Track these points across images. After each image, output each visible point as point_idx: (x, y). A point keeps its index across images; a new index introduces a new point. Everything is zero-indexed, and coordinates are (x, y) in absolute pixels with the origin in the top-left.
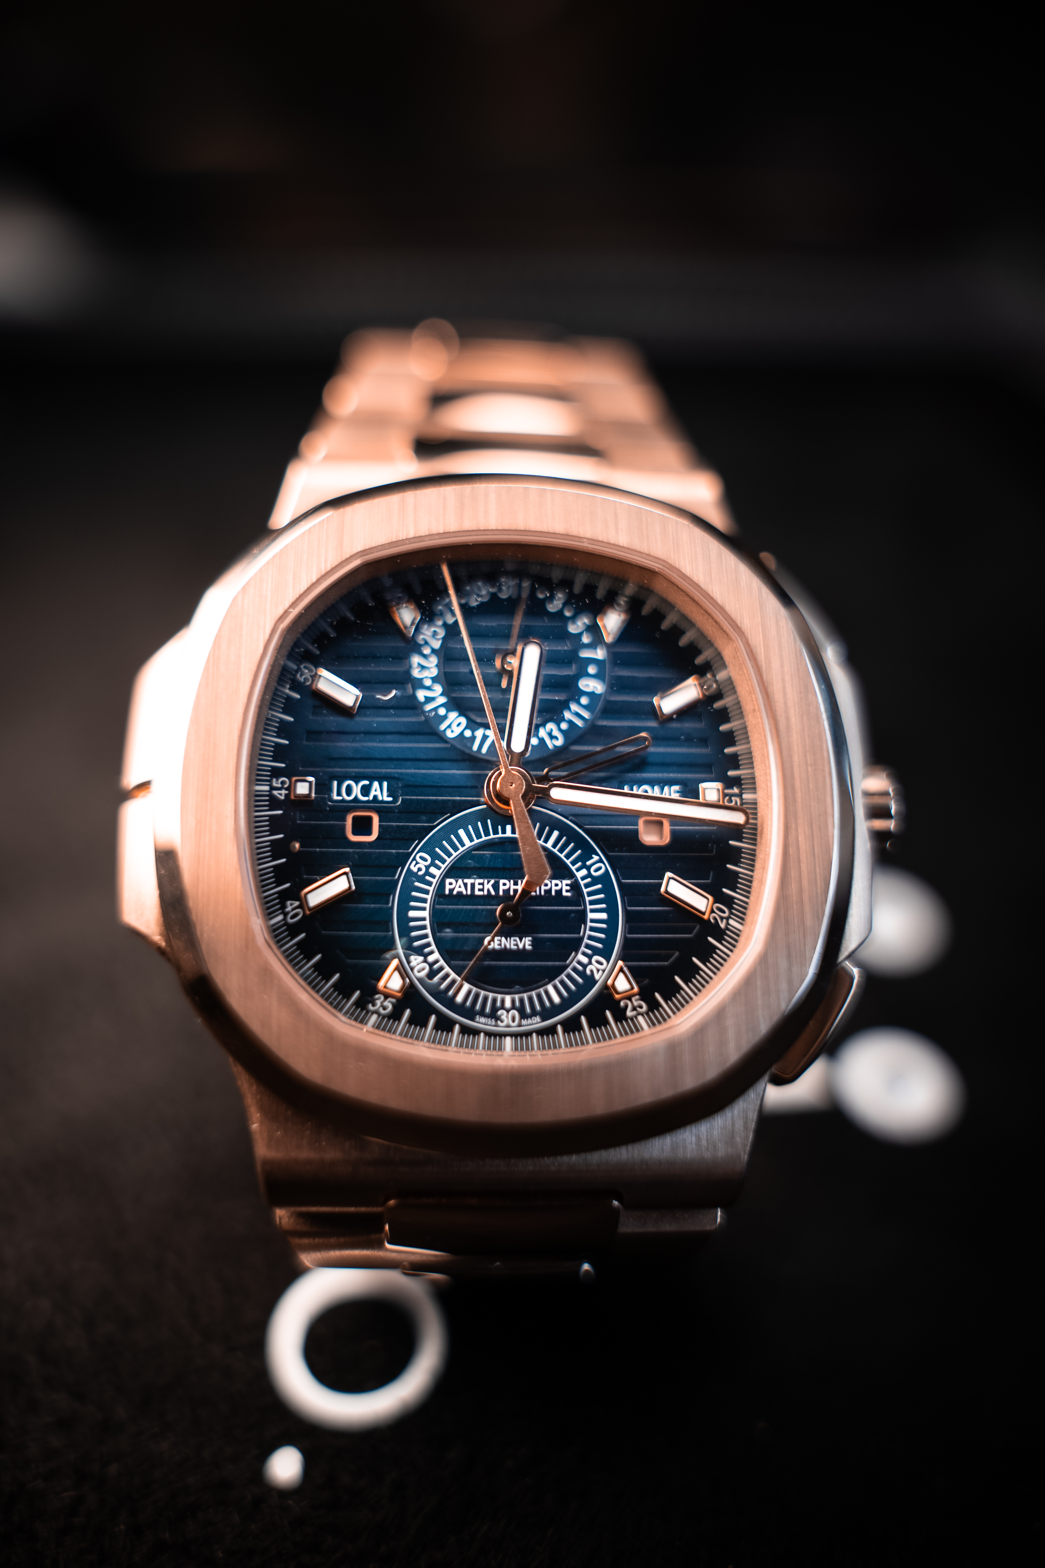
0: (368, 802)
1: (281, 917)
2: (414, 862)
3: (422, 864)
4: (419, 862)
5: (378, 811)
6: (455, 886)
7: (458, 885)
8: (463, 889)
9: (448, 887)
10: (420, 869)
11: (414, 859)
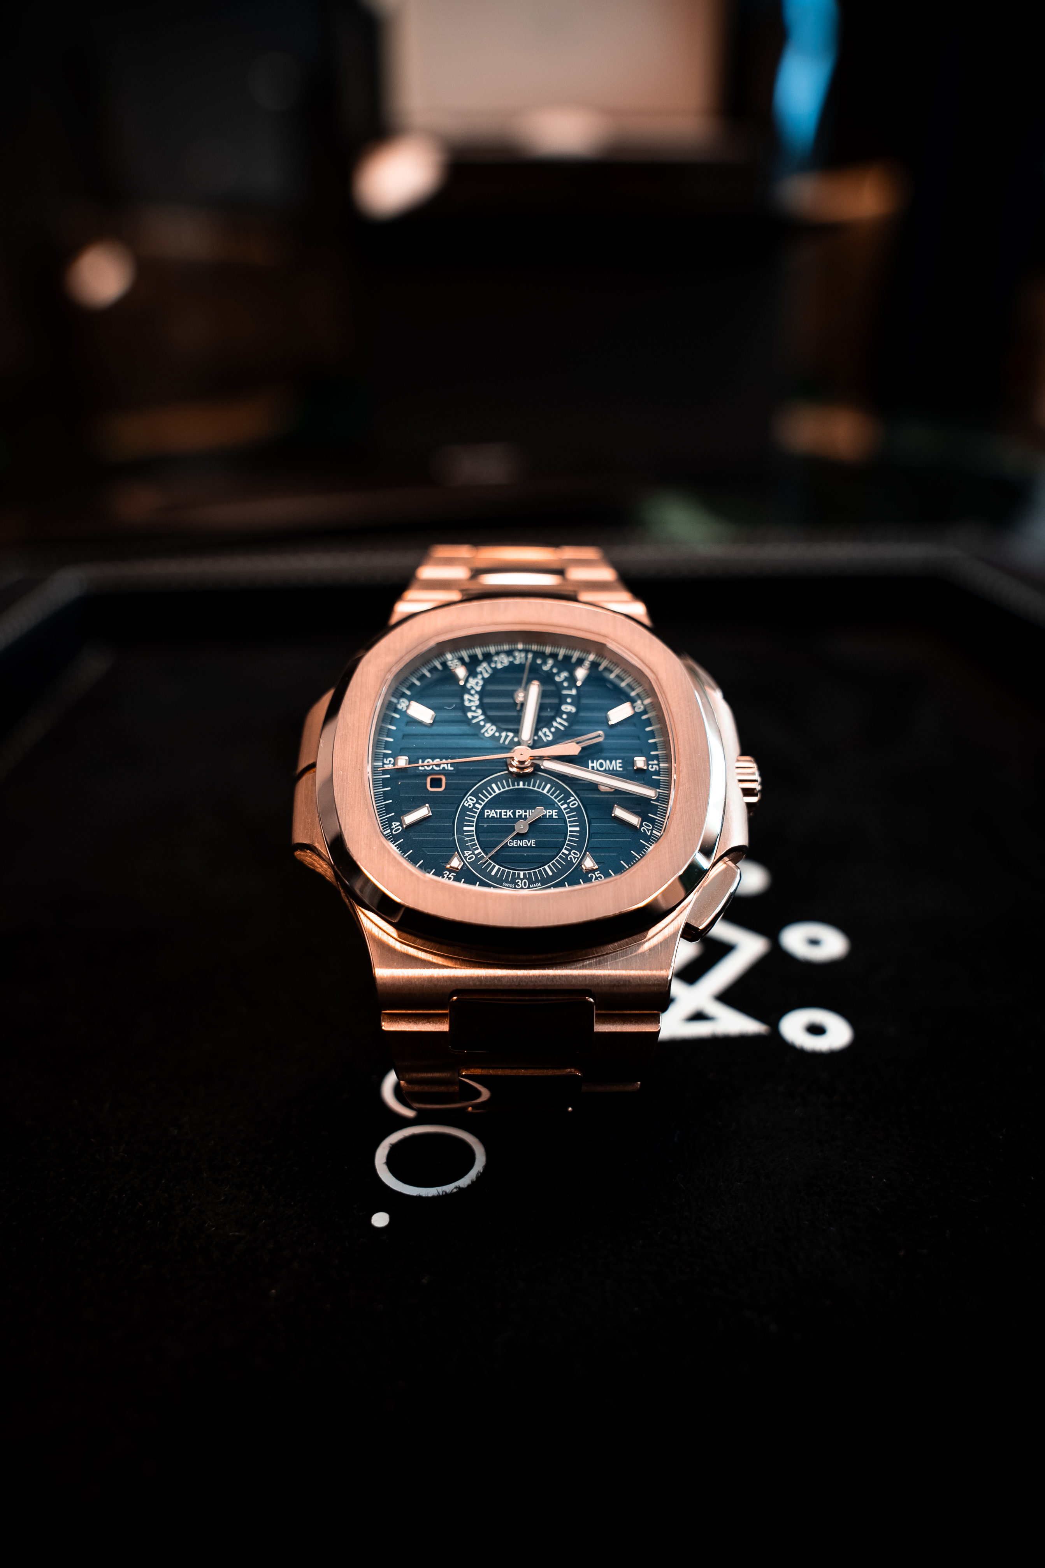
0: (440, 770)
1: (389, 831)
2: (466, 802)
3: (471, 802)
4: (469, 801)
5: (444, 774)
6: (491, 813)
7: (492, 813)
8: (495, 815)
9: (486, 814)
10: (470, 805)
11: (467, 799)
